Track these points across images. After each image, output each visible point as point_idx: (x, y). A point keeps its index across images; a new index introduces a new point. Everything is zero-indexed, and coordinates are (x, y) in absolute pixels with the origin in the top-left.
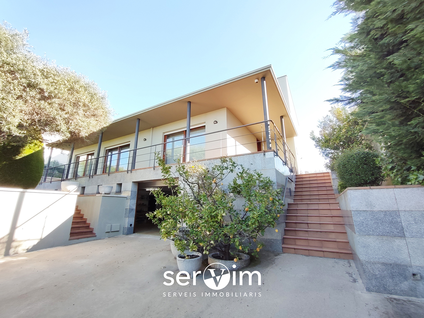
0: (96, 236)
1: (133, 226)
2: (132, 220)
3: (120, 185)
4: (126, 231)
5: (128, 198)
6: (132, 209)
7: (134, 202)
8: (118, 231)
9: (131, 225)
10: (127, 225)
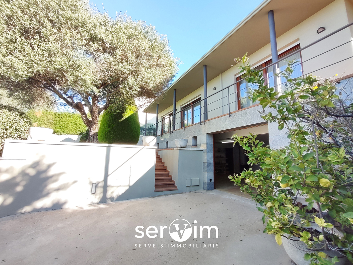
0: (177, 190)
1: (213, 181)
2: (211, 175)
3: (195, 138)
4: (206, 186)
5: (204, 151)
6: (210, 163)
7: (211, 155)
8: (199, 186)
9: (211, 180)
10: (206, 180)
